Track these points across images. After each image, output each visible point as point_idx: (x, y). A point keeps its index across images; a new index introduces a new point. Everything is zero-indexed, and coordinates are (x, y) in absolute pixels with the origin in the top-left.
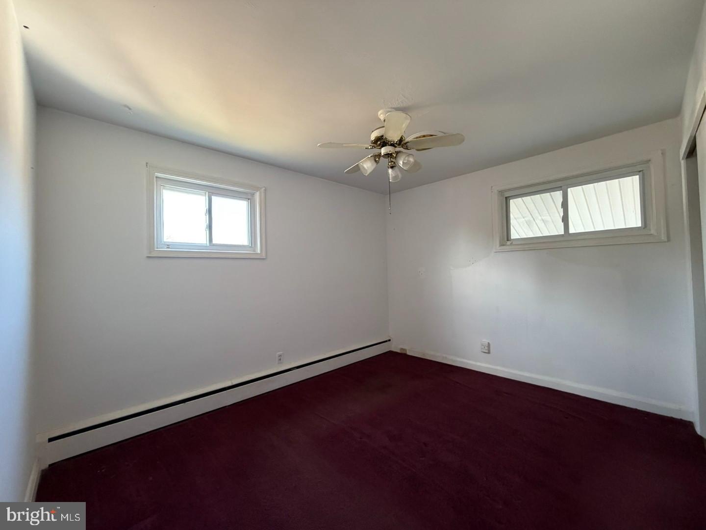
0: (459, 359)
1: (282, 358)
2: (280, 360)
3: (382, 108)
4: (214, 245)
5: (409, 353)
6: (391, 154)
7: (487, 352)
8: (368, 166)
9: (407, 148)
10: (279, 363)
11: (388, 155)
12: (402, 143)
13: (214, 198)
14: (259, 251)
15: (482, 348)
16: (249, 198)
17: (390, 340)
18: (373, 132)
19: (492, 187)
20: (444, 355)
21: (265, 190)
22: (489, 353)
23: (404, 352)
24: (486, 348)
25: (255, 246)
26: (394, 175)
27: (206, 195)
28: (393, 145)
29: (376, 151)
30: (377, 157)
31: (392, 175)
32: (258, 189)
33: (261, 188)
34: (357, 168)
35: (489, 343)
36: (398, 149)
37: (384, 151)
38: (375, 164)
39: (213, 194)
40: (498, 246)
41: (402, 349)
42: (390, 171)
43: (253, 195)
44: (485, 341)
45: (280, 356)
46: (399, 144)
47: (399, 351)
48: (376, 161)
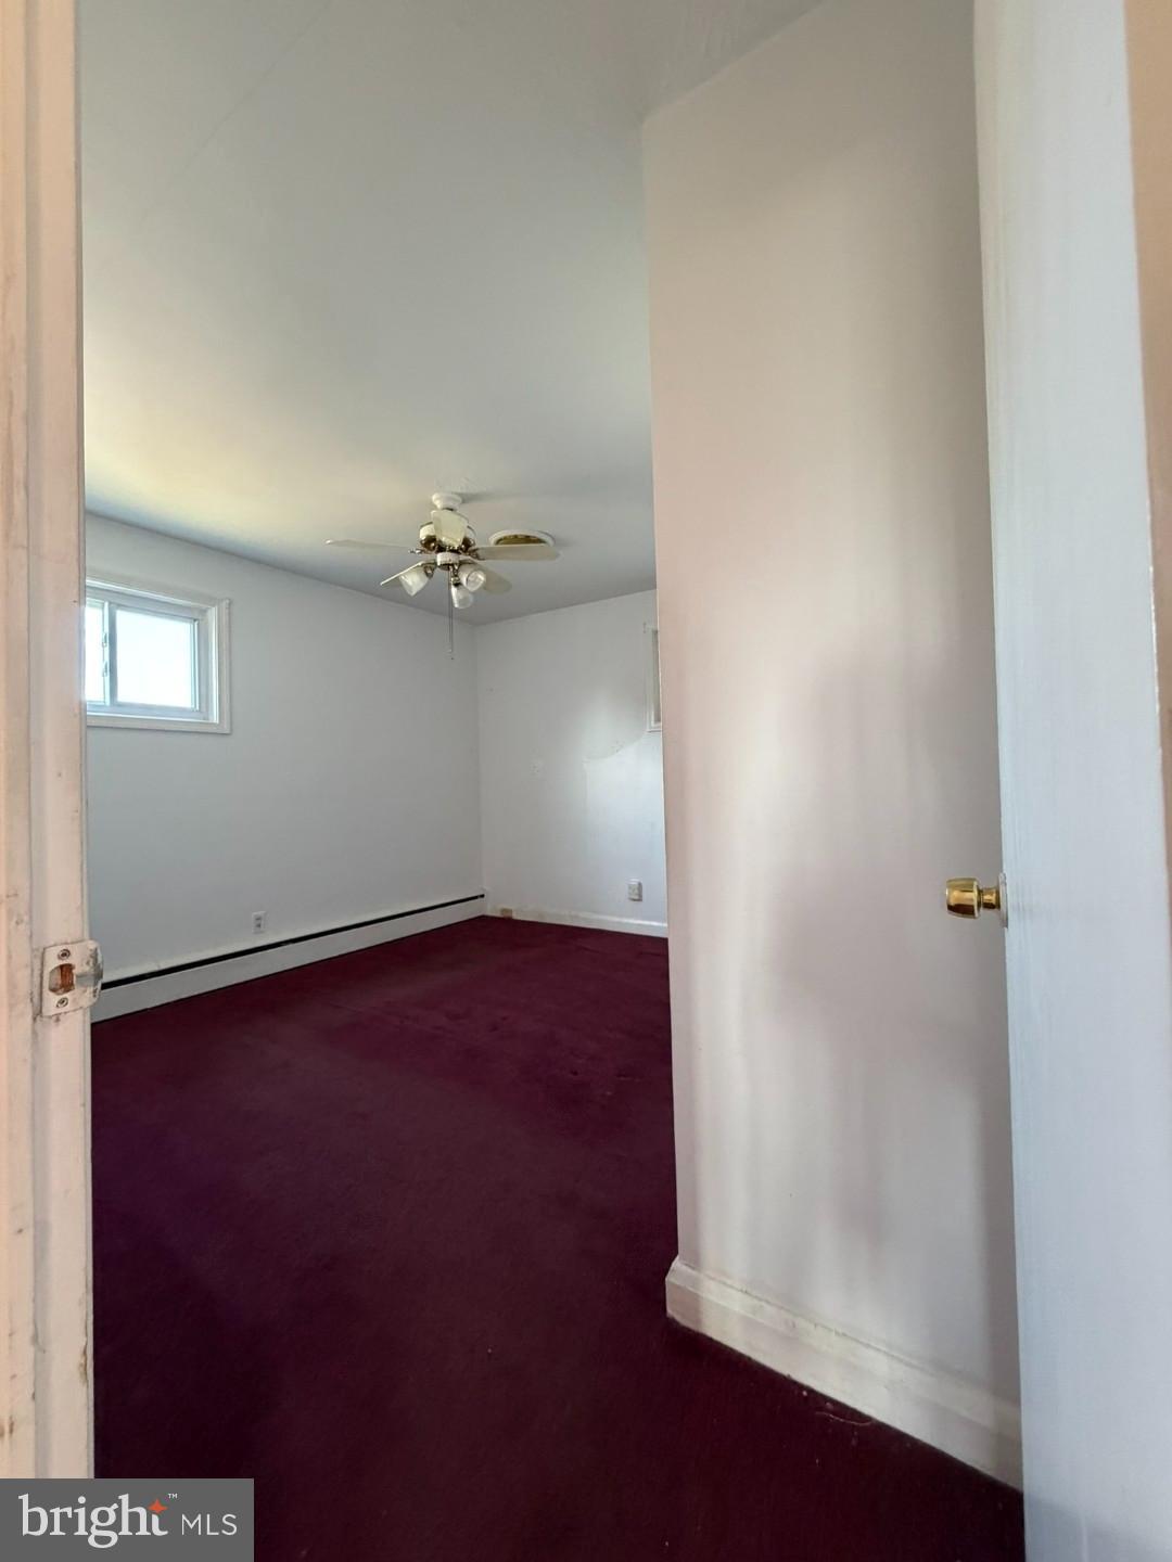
0: (595, 917)
1: (262, 922)
2: (259, 926)
3: (438, 492)
4: (121, 705)
5: (516, 916)
6: (452, 565)
7: (637, 897)
8: (413, 581)
9: (477, 557)
10: (256, 933)
11: (446, 566)
12: (470, 549)
13: (121, 616)
14: (215, 718)
15: (630, 894)
16: (196, 617)
17: (482, 896)
18: (422, 526)
19: (645, 624)
20: (573, 913)
21: (230, 604)
22: (640, 900)
23: (507, 915)
24: (636, 891)
25: (207, 710)
26: (461, 597)
27: (103, 608)
28: (453, 551)
29: (429, 556)
30: (429, 569)
31: (458, 597)
32: (213, 601)
33: (222, 600)
34: (397, 583)
35: (640, 884)
36: (463, 557)
37: (440, 558)
38: (427, 579)
39: (120, 606)
40: (653, 722)
41: (504, 910)
42: (454, 590)
43: (204, 612)
44: (634, 881)
45: (258, 919)
46: (465, 551)
47: (498, 914)
48: (427, 574)
